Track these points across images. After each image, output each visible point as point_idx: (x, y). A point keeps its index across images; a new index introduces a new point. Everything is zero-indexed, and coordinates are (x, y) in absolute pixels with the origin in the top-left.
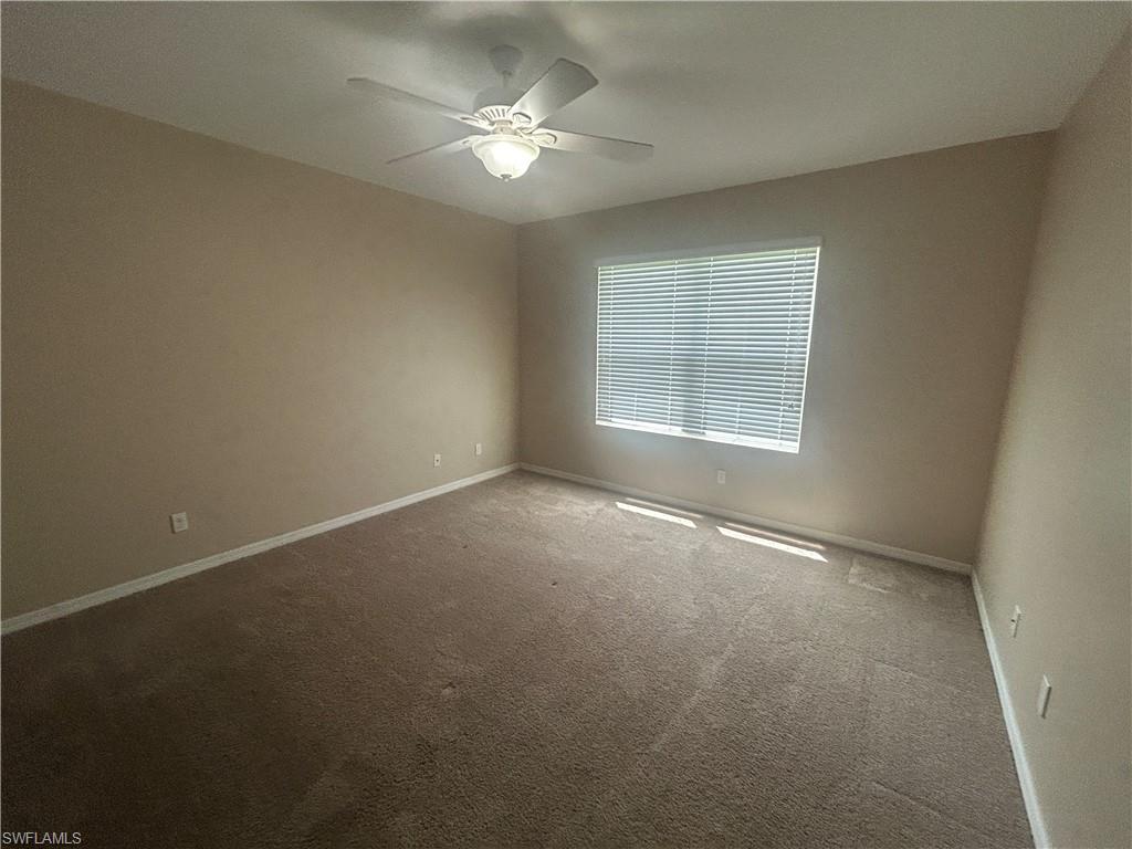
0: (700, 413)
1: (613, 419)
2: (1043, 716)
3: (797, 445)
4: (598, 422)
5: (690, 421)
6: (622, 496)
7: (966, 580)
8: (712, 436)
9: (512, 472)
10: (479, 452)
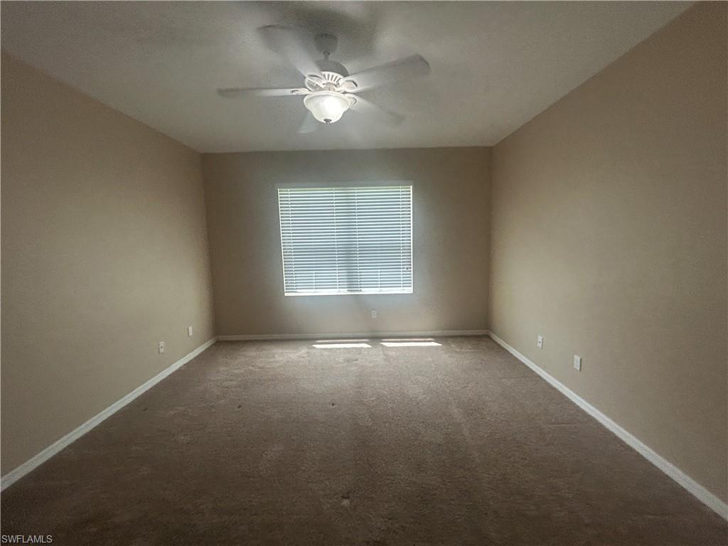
0: (357, 278)
1: (298, 291)
2: (580, 370)
3: (412, 288)
4: (286, 294)
5: (351, 284)
6: (313, 340)
7: (488, 337)
8: (366, 291)
9: (213, 345)
10: (191, 334)
